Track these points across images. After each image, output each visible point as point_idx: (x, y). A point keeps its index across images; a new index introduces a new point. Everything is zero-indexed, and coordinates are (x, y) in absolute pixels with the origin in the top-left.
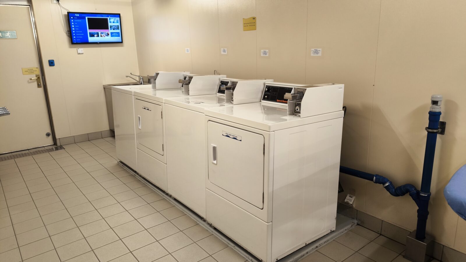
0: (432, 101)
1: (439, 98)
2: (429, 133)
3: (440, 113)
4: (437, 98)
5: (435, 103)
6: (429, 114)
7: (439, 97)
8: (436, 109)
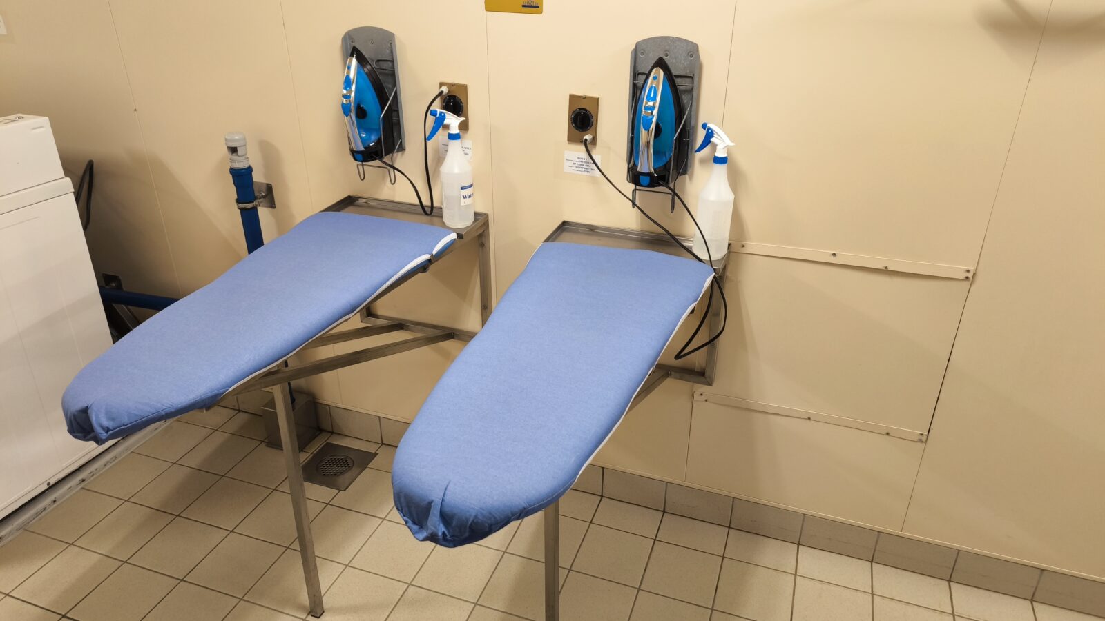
0: (228, 147)
1: (236, 141)
2: (243, 211)
3: (249, 170)
4: (236, 140)
5: (233, 150)
6: (231, 173)
7: (236, 138)
8: (241, 164)
